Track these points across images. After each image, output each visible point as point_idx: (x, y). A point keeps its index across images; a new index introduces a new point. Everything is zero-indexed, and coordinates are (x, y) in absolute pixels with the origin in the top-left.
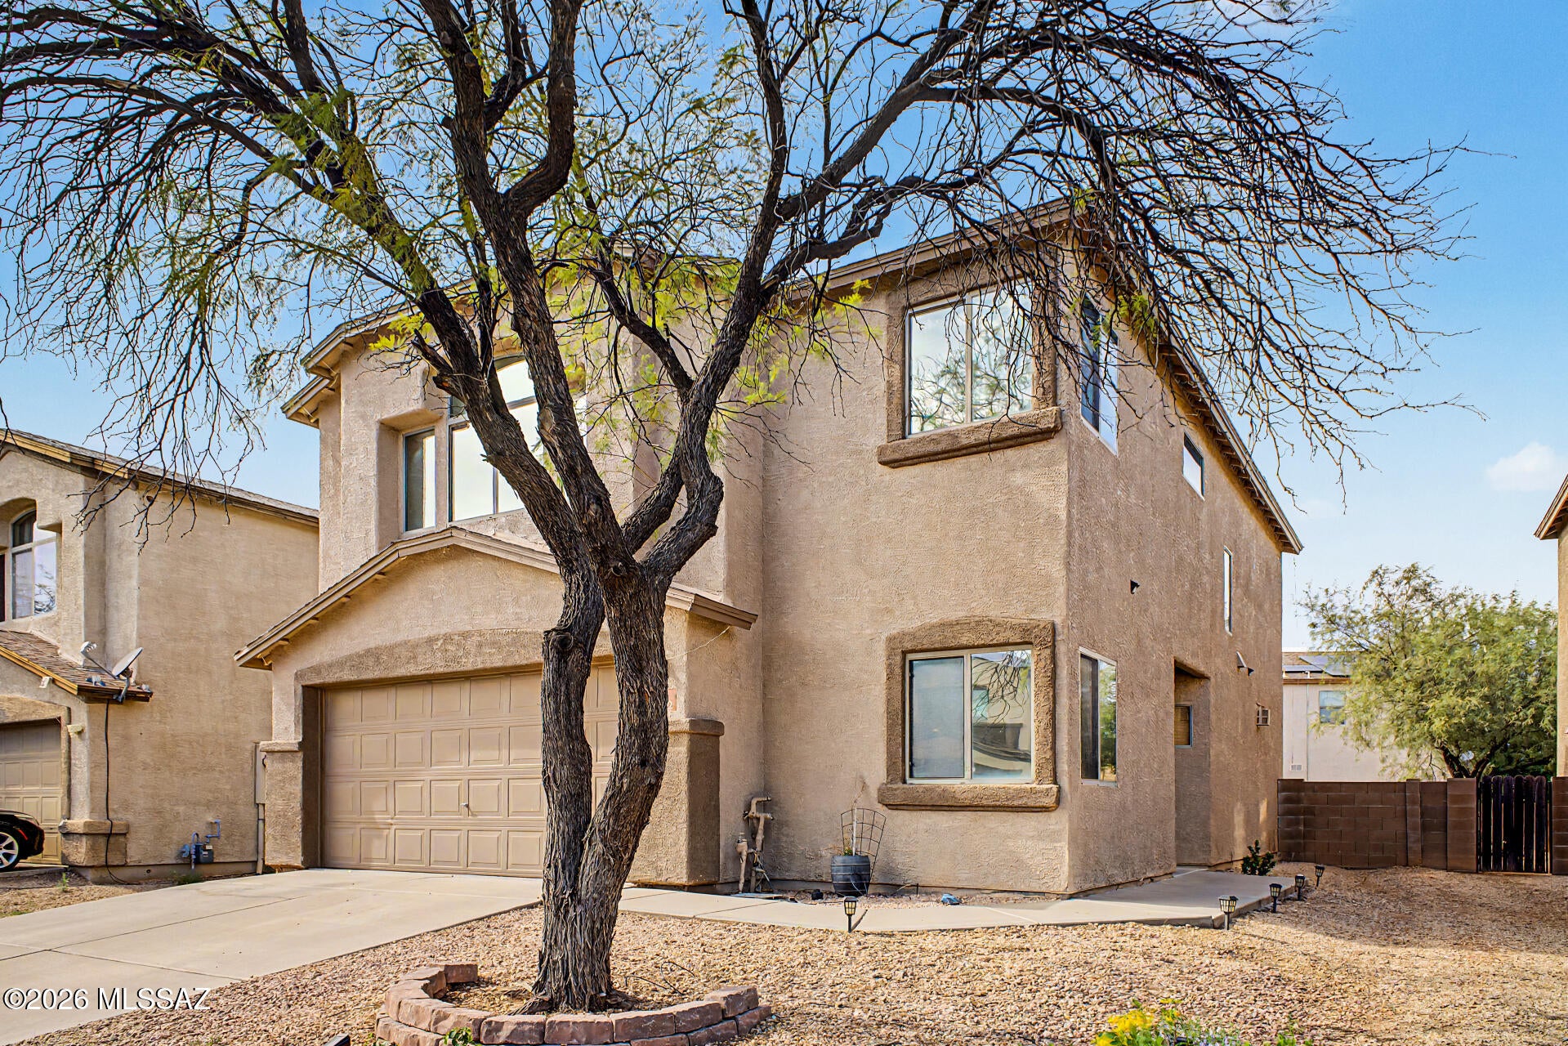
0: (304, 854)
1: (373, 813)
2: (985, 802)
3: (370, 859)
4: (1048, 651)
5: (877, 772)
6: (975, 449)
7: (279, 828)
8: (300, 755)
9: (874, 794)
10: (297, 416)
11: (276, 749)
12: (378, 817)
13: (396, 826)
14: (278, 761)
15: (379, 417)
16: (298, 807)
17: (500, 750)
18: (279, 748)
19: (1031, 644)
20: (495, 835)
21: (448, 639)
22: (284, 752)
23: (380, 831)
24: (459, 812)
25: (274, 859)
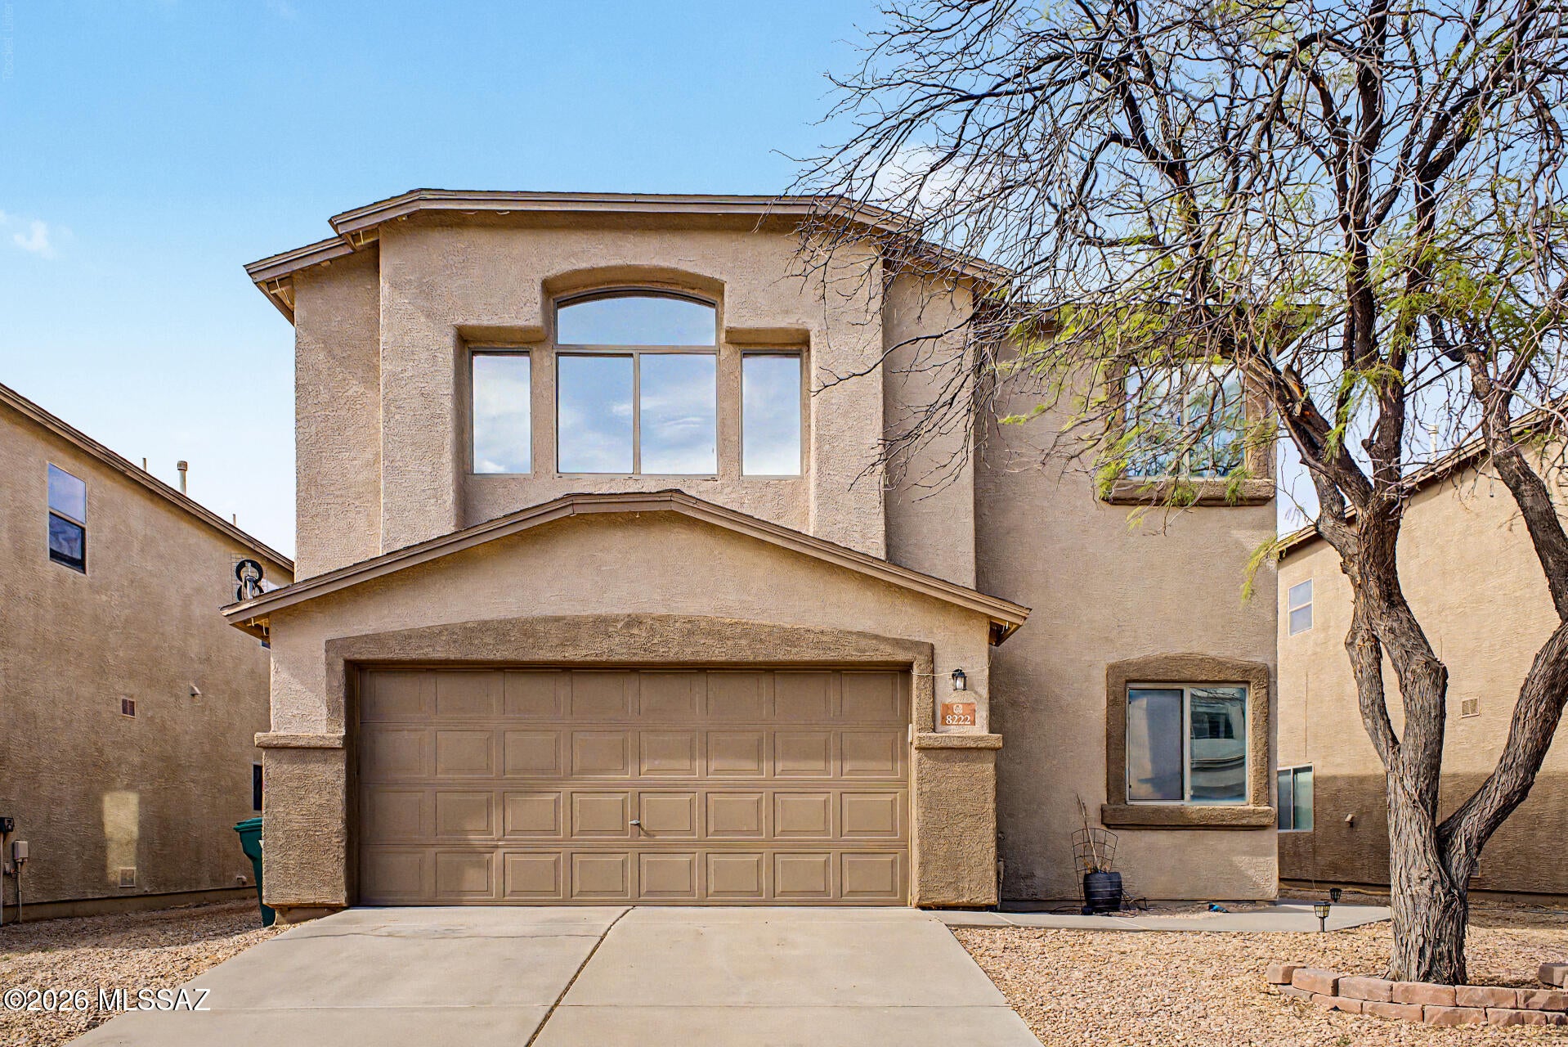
0: (348, 889)
1: (466, 832)
2: (1210, 822)
3: (461, 892)
4: (1264, 691)
5: (1096, 794)
6: (1214, 502)
7: (295, 854)
8: (343, 753)
9: (1094, 814)
10: (267, 286)
11: (294, 743)
12: (474, 838)
13: (505, 850)
14: (292, 762)
15: (460, 321)
16: (338, 825)
17: (692, 758)
18: (302, 743)
19: (1248, 683)
20: (686, 859)
21: (634, 621)
22: (309, 748)
23: (477, 856)
24: (624, 831)
25: (283, 895)
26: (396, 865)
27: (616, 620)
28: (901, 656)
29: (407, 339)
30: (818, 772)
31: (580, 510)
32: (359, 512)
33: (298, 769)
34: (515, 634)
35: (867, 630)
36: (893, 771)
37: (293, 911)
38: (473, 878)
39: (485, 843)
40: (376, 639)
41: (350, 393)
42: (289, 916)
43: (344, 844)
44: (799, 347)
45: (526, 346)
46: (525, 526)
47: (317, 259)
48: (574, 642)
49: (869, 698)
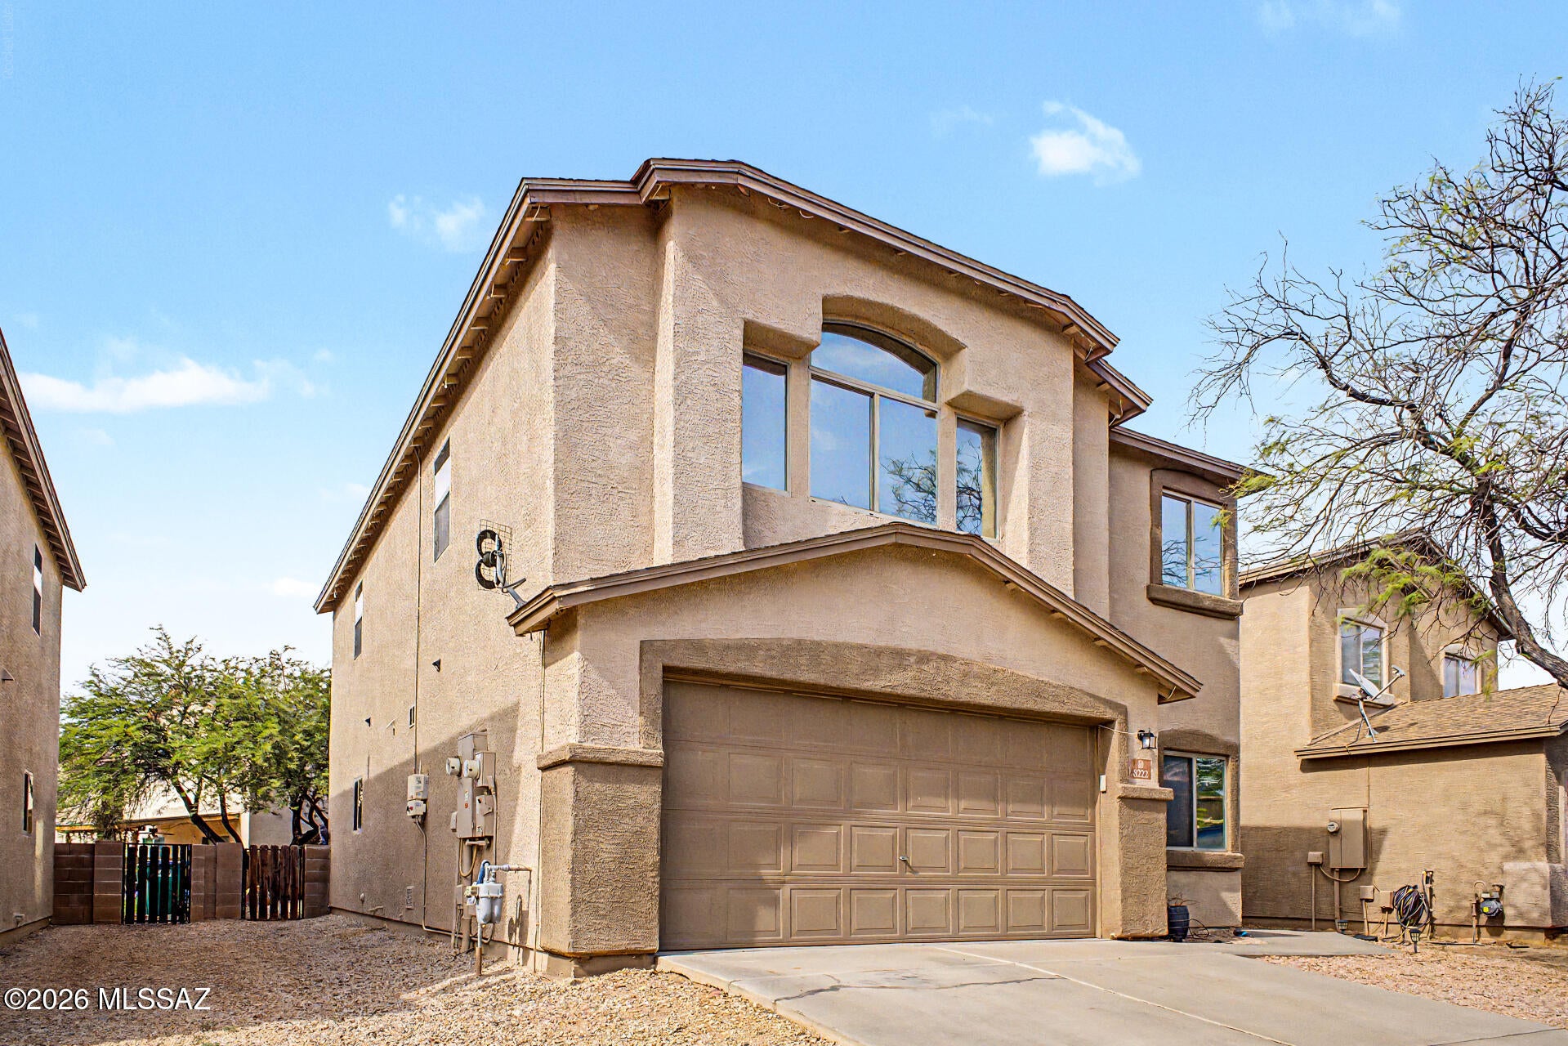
0: (660, 933)
1: (759, 866)
3: (750, 932)
4: (1234, 766)
8: (660, 773)
11: (612, 759)
12: (767, 873)
13: (792, 886)
14: (605, 780)
15: (750, 316)
16: (652, 857)
17: (947, 798)
18: (620, 758)
19: (1227, 756)
20: (942, 894)
21: (924, 658)
22: (625, 765)
23: (766, 893)
24: (892, 868)
25: (591, 941)
26: (696, 903)
27: (909, 655)
28: (1109, 714)
29: (699, 319)
30: (1035, 814)
31: (901, 540)
32: (621, 499)
33: (609, 789)
34: (826, 658)
35: (1085, 689)
36: (1084, 816)
37: (595, 960)
38: (765, 918)
39: (776, 878)
40: (698, 646)
41: (614, 361)
42: (587, 967)
43: (657, 880)
44: (998, 423)
45: (786, 360)
46: (856, 547)
47: (586, 200)
48: (876, 672)
49: (1064, 748)
